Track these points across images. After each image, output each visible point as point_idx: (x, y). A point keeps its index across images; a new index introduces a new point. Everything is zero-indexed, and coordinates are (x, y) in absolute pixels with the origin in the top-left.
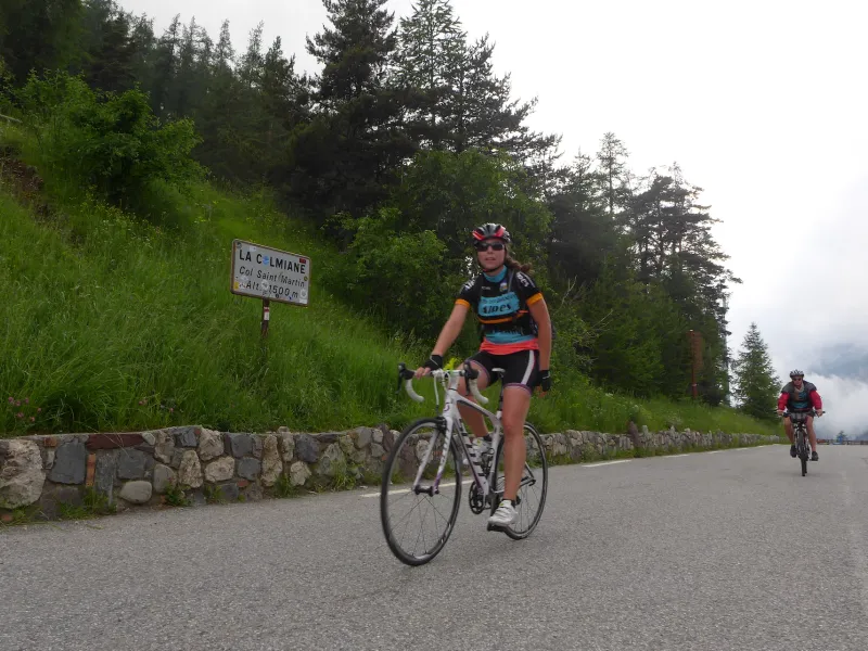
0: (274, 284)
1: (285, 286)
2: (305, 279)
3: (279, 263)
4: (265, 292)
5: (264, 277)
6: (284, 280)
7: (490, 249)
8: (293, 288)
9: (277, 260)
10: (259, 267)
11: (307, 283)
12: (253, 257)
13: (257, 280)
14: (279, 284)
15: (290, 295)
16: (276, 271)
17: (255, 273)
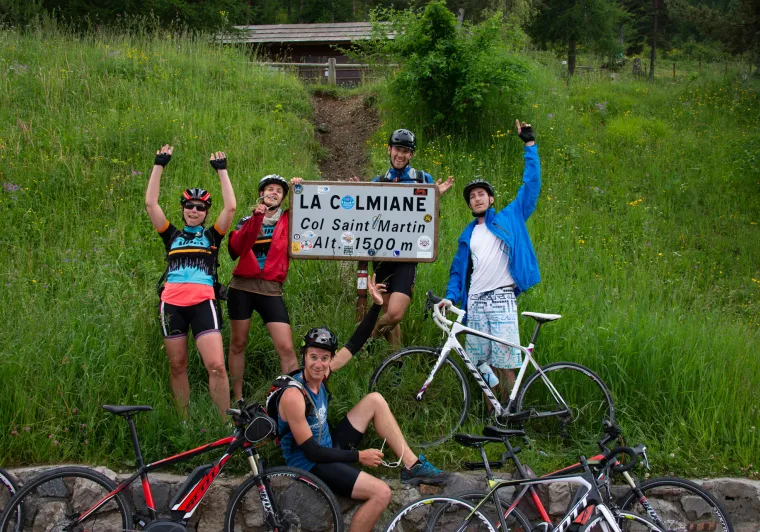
0: (363, 235)
1: (386, 236)
2: (427, 219)
3: (373, 203)
4: (348, 249)
5: (346, 227)
6: (383, 226)
7: (195, 209)
8: (401, 237)
9: (369, 199)
10: (336, 214)
11: (430, 227)
12: (325, 202)
13: (333, 235)
14: (374, 234)
15: (398, 247)
16: (370, 215)
17: (329, 224)
